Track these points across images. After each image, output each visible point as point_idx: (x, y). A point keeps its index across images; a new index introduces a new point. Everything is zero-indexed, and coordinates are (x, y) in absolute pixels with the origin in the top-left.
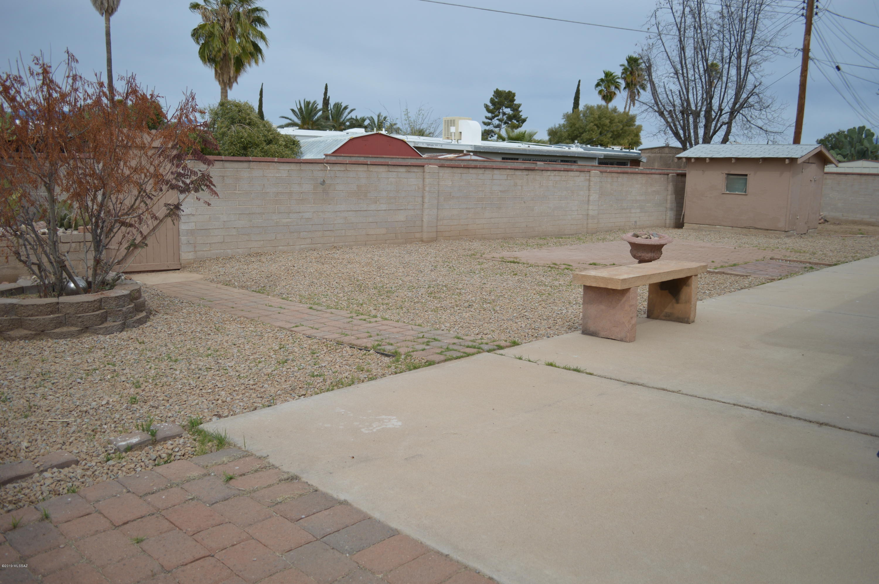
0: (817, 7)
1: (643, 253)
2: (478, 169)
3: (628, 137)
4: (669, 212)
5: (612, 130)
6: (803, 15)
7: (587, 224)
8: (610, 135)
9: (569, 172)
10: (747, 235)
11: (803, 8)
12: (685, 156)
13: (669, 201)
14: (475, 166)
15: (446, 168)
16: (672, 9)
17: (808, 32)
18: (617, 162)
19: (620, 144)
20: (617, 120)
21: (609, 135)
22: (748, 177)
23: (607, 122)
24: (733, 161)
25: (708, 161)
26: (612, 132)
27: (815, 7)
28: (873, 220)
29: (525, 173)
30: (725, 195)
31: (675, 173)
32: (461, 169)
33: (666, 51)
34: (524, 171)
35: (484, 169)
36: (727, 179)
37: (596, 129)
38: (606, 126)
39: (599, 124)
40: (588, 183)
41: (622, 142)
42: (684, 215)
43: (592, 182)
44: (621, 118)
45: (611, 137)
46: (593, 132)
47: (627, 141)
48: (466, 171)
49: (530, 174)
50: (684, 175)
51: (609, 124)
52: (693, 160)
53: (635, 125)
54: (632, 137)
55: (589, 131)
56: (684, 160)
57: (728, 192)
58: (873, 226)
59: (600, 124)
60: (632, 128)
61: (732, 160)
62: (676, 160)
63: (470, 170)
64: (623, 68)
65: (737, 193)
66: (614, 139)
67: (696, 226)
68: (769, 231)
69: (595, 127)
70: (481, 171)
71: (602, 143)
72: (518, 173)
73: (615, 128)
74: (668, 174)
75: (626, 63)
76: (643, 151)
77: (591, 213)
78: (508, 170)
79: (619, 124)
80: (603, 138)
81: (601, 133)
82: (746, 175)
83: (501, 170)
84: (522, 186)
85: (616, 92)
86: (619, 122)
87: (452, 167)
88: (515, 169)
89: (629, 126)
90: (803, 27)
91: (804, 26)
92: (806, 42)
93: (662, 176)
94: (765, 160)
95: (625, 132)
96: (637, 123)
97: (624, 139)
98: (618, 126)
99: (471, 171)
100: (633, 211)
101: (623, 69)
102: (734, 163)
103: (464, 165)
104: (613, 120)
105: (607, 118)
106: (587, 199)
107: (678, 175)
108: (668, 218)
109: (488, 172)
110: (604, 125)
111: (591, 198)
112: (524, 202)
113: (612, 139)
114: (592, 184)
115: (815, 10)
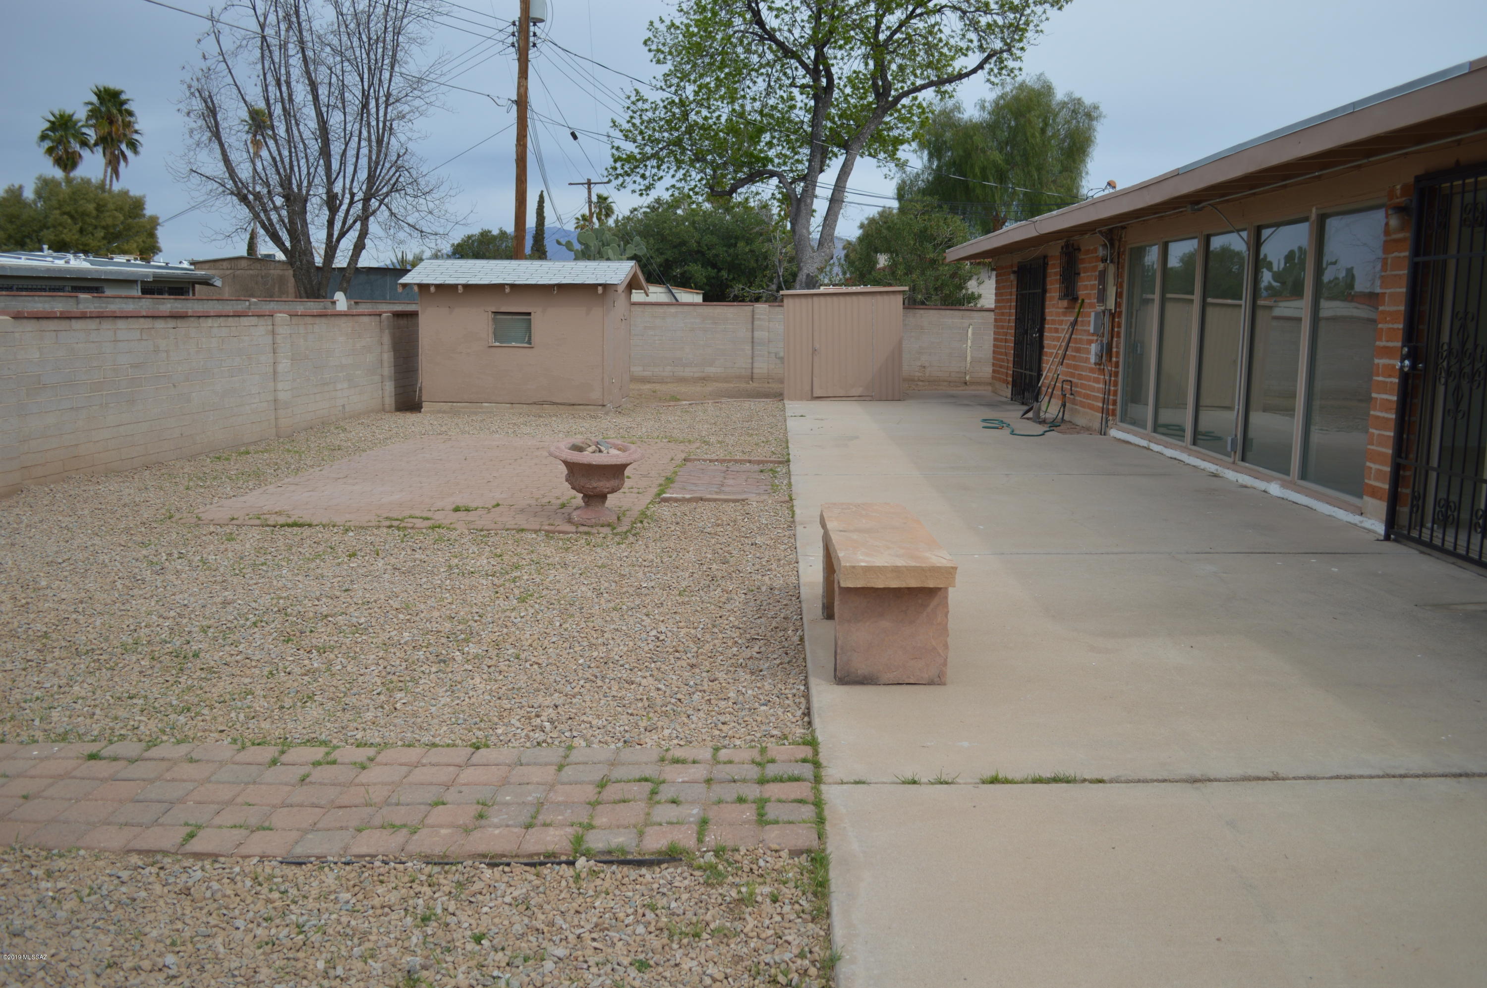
0: (535, 35)
1: (599, 480)
2: (89, 321)
3: (137, 238)
4: (388, 384)
5: (103, 223)
6: (513, 45)
7: (276, 419)
8: (102, 234)
9: (242, 319)
10: (540, 416)
11: (513, 35)
12: (417, 281)
13: (386, 364)
14: (83, 312)
15: (25, 321)
16: (254, 9)
17: (523, 73)
18: (169, 288)
19: (124, 252)
20: (111, 206)
21: (100, 233)
22: (532, 317)
23: (91, 207)
24: (508, 290)
25: (460, 289)
26: (104, 228)
27: (532, 34)
28: (647, 373)
29: (171, 323)
30: (493, 350)
31: (390, 312)
32: (56, 321)
33: (236, 85)
34: (168, 319)
35: (98, 320)
36: (494, 320)
37: (69, 221)
38: (88, 215)
39: (73, 212)
40: (271, 337)
41: (126, 247)
42: (421, 390)
43: (278, 337)
44: (120, 203)
45: (104, 238)
46: (65, 228)
47: (135, 245)
48: (64, 324)
49: (179, 325)
50: (413, 315)
51: (94, 213)
52: (432, 289)
53: (144, 216)
54: (145, 239)
55: (54, 227)
56: (416, 288)
57: (497, 344)
58: (649, 382)
59: (76, 212)
60: (137, 220)
61: (504, 288)
62: (400, 289)
63: (73, 322)
64: (90, 107)
65: (514, 344)
66: (109, 242)
67: (446, 406)
68: (575, 407)
69: (66, 217)
70: (92, 324)
71: (87, 248)
72: (160, 324)
73: (109, 221)
74: (380, 315)
75: (94, 99)
76: (197, 266)
77: (282, 396)
78: (142, 320)
79: (117, 214)
80: (88, 239)
81: (81, 231)
82: (529, 314)
83: (130, 320)
84: (167, 352)
85: (82, 153)
86: (116, 210)
87: (38, 318)
88: (153, 317)
89: (135, 218)
90: (515, 65)
91: (516, 63)
92: (522, 90)
93: (373, 317)
94: (561, 287)
95: (128, 228)
96: (149, 211)
97: (128, 241)
98: (115, 218)
99: (76, 324)
100: (339, 386)
101: (91, 111)
102: (509, 293)
103: (61, 312)
104: (104, 206)
105: (88, 201)
106: (272, 370)
107: (398, 315)
108: (387, 394)
109: (107, 325)
110: (84, 214)
111: (280, 368)
112: (174, 386)
113: (105, 242)
114: (279, 339)
115: (532, 39)
